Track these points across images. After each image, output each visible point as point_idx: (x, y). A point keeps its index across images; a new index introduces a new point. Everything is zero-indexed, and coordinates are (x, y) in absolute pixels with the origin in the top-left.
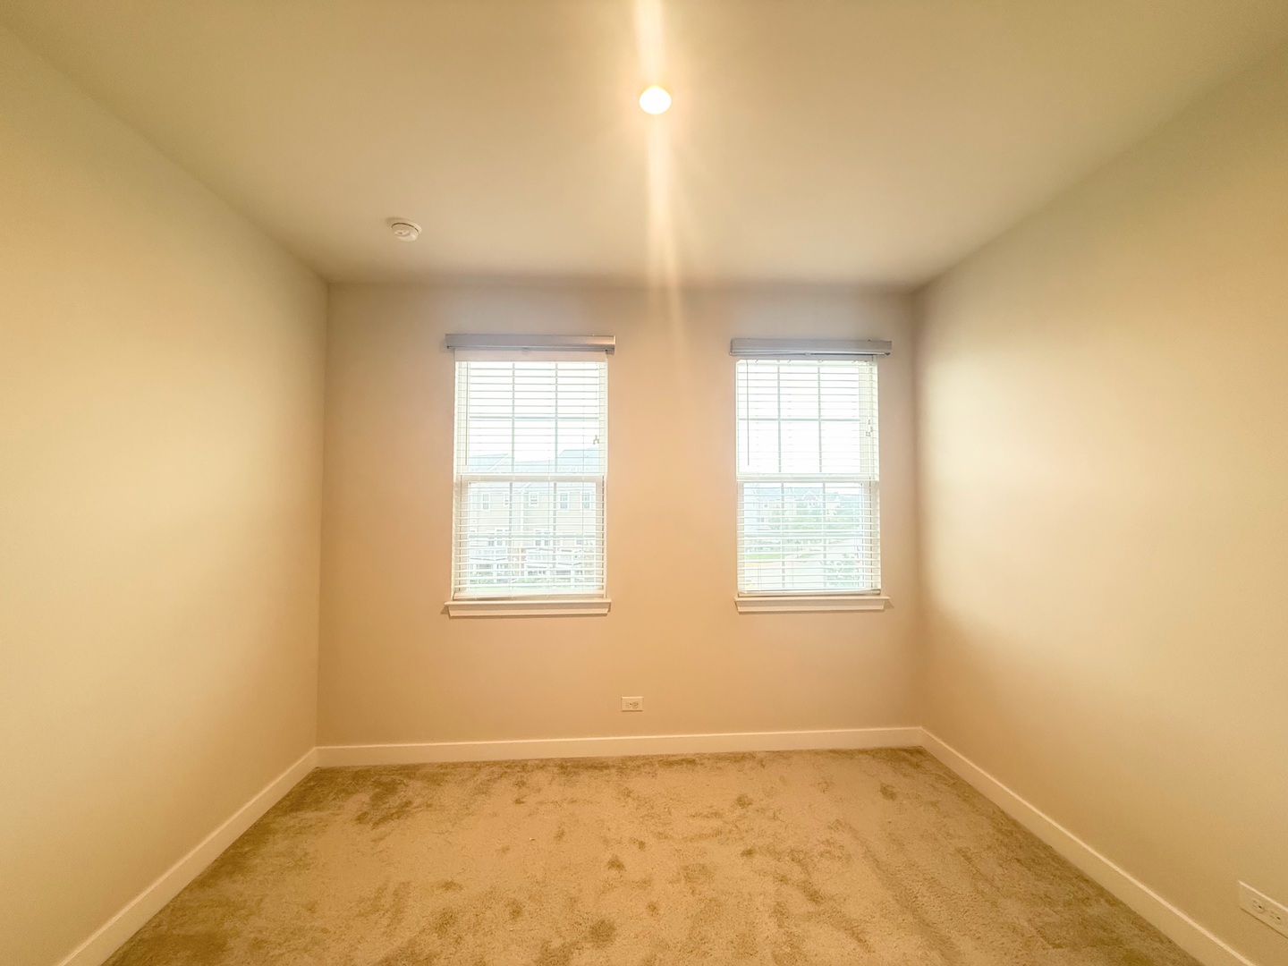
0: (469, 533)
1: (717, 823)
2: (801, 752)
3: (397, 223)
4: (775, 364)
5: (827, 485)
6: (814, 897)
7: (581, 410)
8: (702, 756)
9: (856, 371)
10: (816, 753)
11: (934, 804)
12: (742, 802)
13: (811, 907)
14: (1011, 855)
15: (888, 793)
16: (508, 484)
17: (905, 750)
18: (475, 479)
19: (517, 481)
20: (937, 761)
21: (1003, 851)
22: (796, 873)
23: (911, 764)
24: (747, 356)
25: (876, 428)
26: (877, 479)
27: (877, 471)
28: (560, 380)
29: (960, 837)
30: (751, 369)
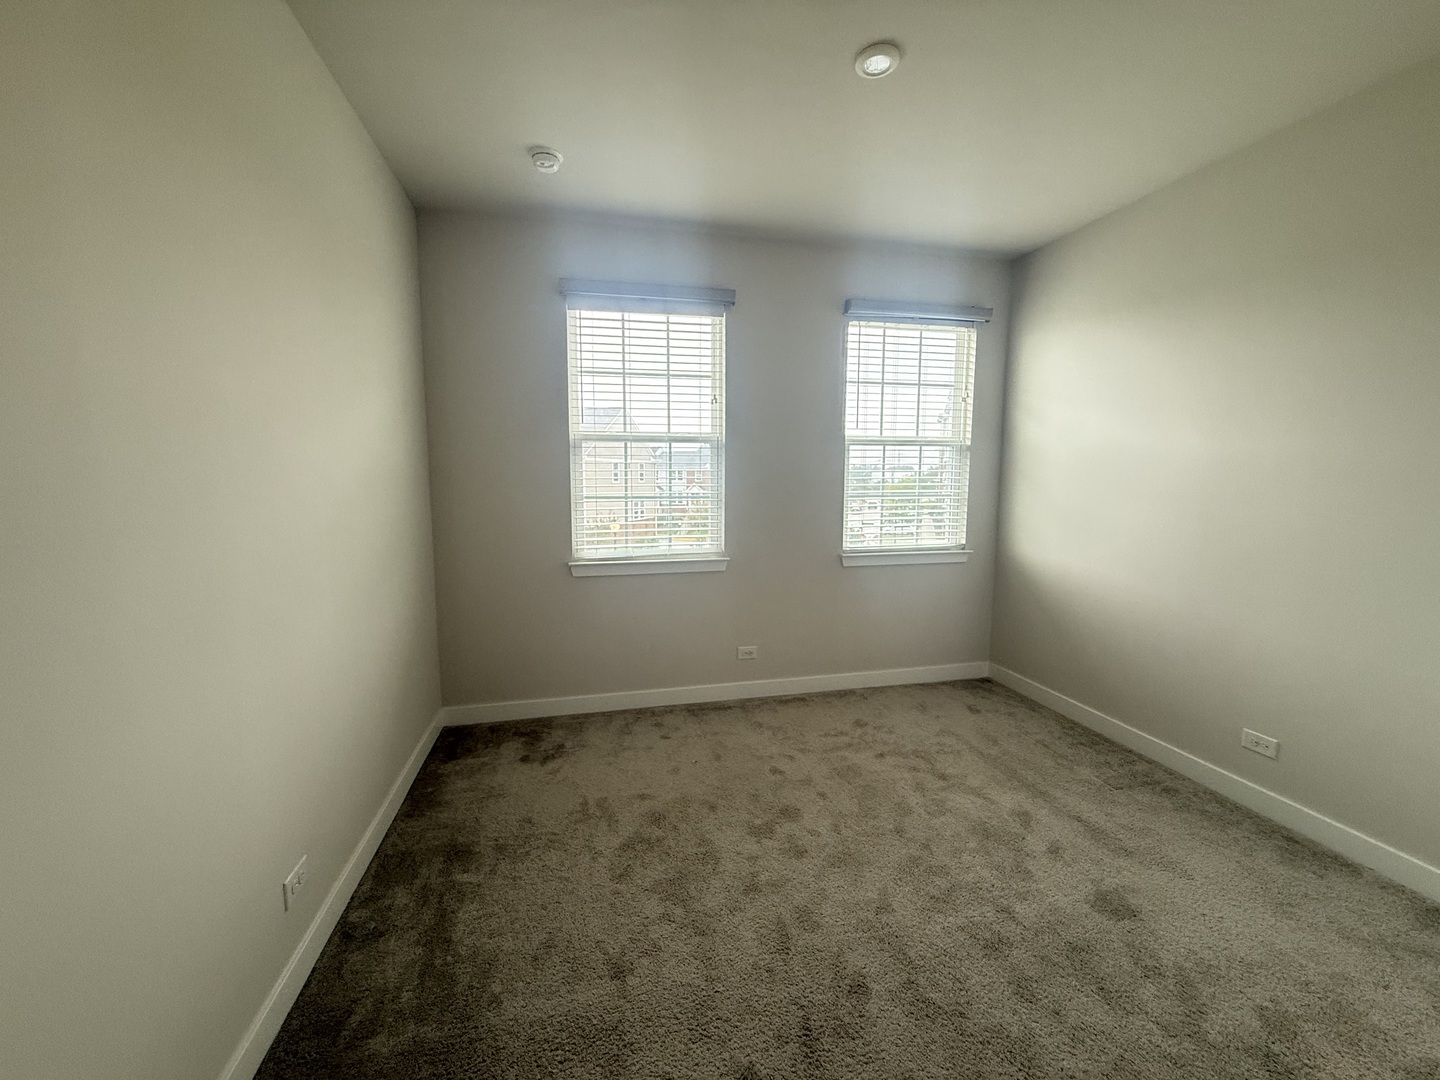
0: (585, 494)
1: (846, 739)
2: (892, 687)
3: (539, 152)
4: (881, 327)
5: (924, 448)
6: (943, 777)
7: (696, 367)
8: (809, 695)
9: (954, 336)
10: (905, 686)
11: (1010, 714)
12: (858, 723)
13: (942, 783)
14: (1075, 742)
15: (972, 709)
16: (623, 444)
17: (976, 680)
18: (587, 439)
19: (631, 441)
20: (1004, 686)
21: (1070, 739)
22: (923, 765)
23: (984, 690)
24: (859, 318)
25: (971, 395)
26: (969, 443)
27: (969, 435)
28: (672, 335)
29: (1036, 733)
30: (864, 331)
